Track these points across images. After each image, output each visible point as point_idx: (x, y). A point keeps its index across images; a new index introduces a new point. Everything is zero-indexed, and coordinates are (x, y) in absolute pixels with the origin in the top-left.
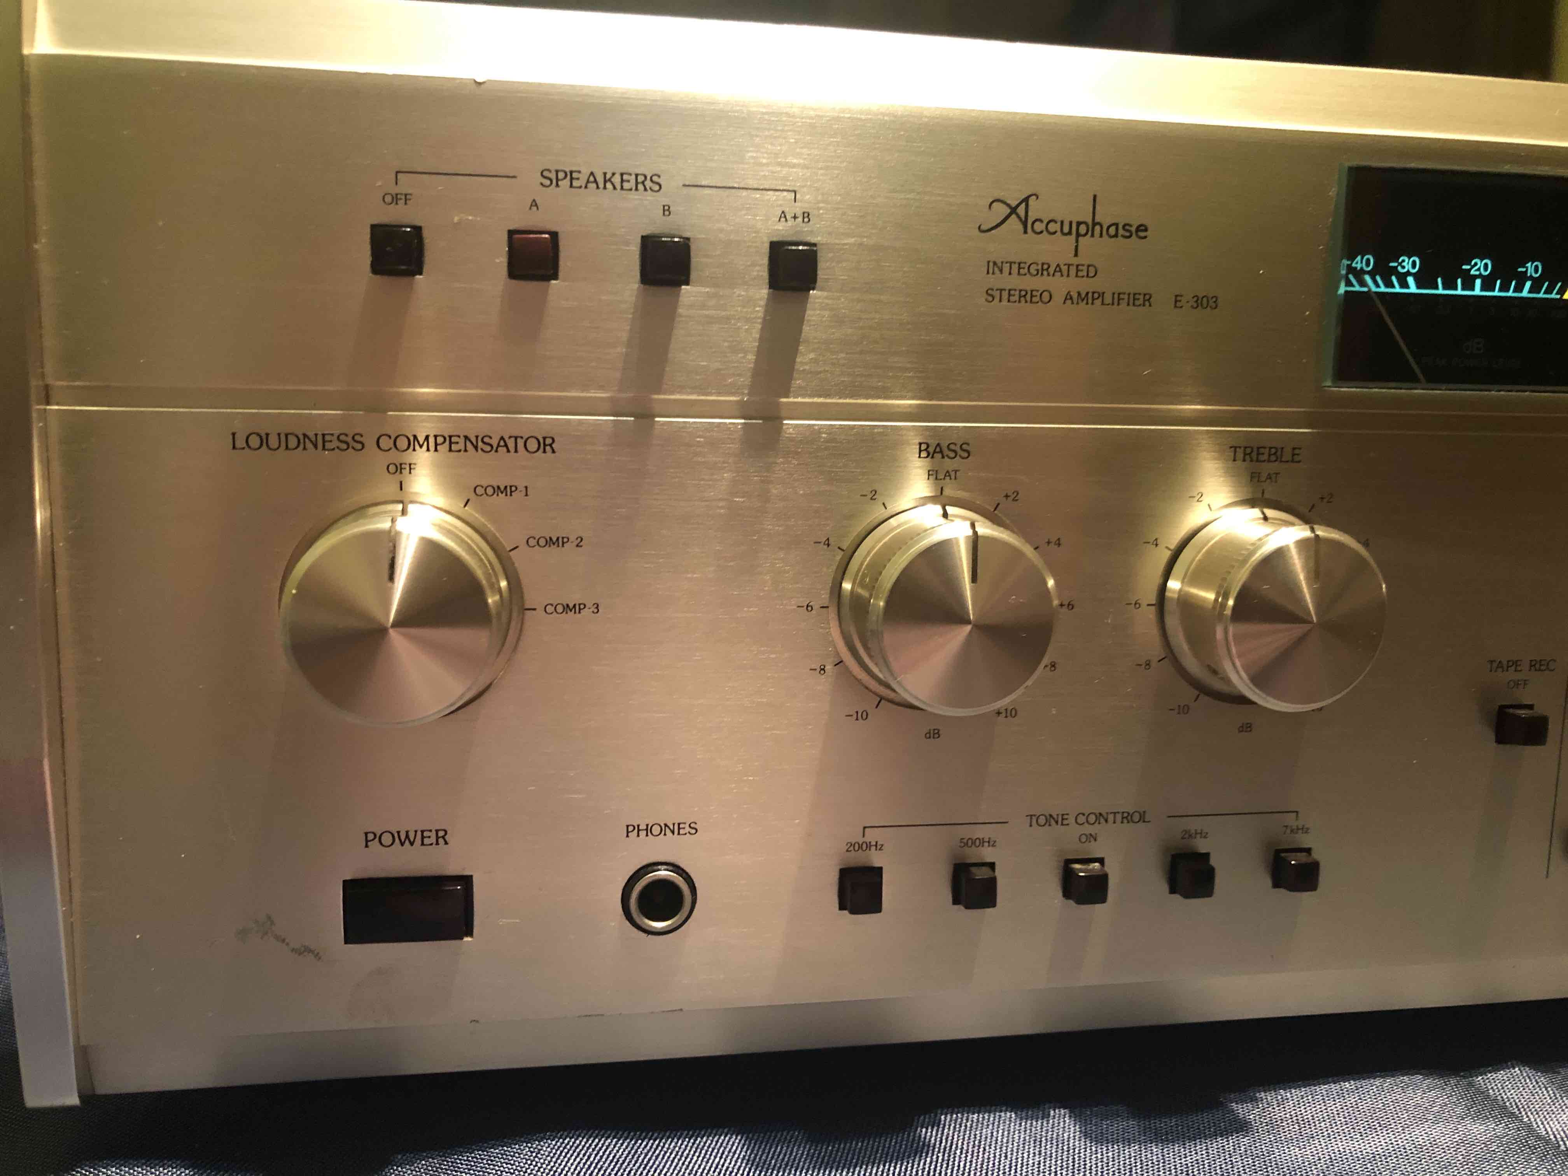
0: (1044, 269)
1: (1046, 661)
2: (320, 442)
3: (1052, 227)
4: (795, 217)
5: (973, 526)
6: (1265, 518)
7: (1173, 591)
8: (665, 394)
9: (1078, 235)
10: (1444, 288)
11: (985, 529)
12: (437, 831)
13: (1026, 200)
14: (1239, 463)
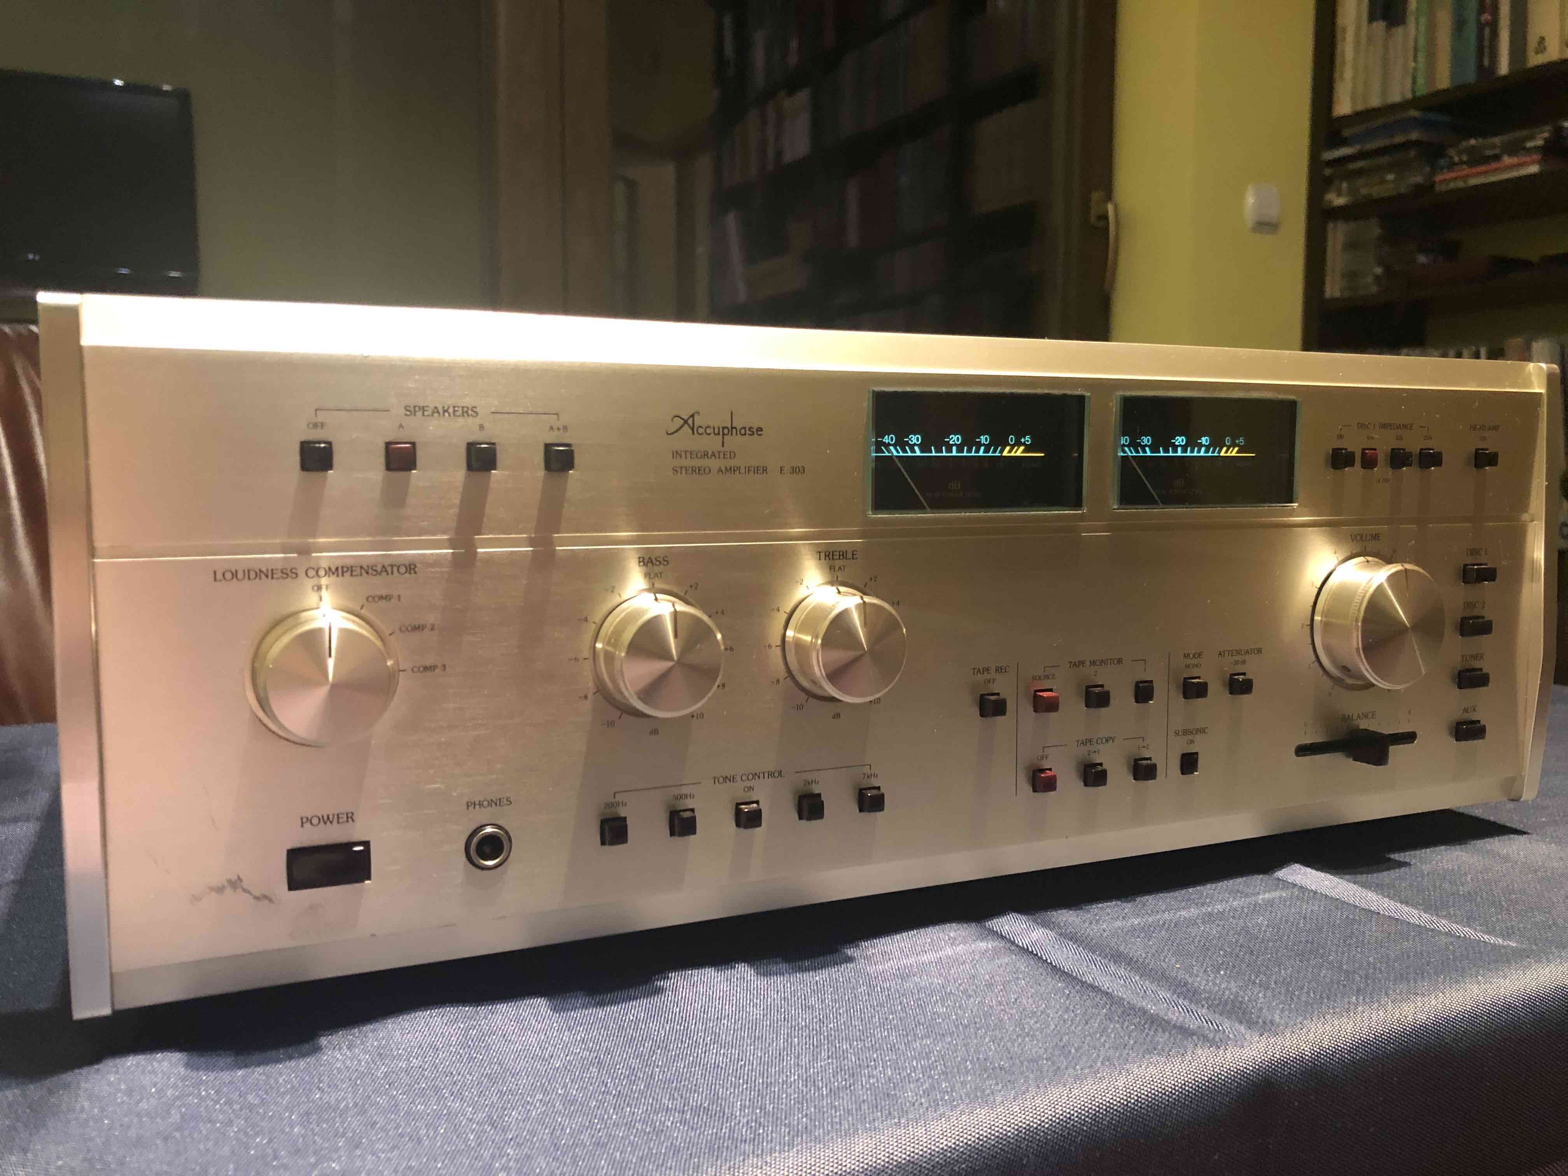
0: (705, 455)
1: (718, 683)
2: (270, 574)
3: (708, 431)
4: (559, 429)
5: (674, 606)
6: (839, 592)
7: (789, 637)
8: (484, 534)
9: (724, 434)
10: (936, 453)
11: (681, 607)
12: (347, 814)
13: (692, 416)
14: (823, 561)
